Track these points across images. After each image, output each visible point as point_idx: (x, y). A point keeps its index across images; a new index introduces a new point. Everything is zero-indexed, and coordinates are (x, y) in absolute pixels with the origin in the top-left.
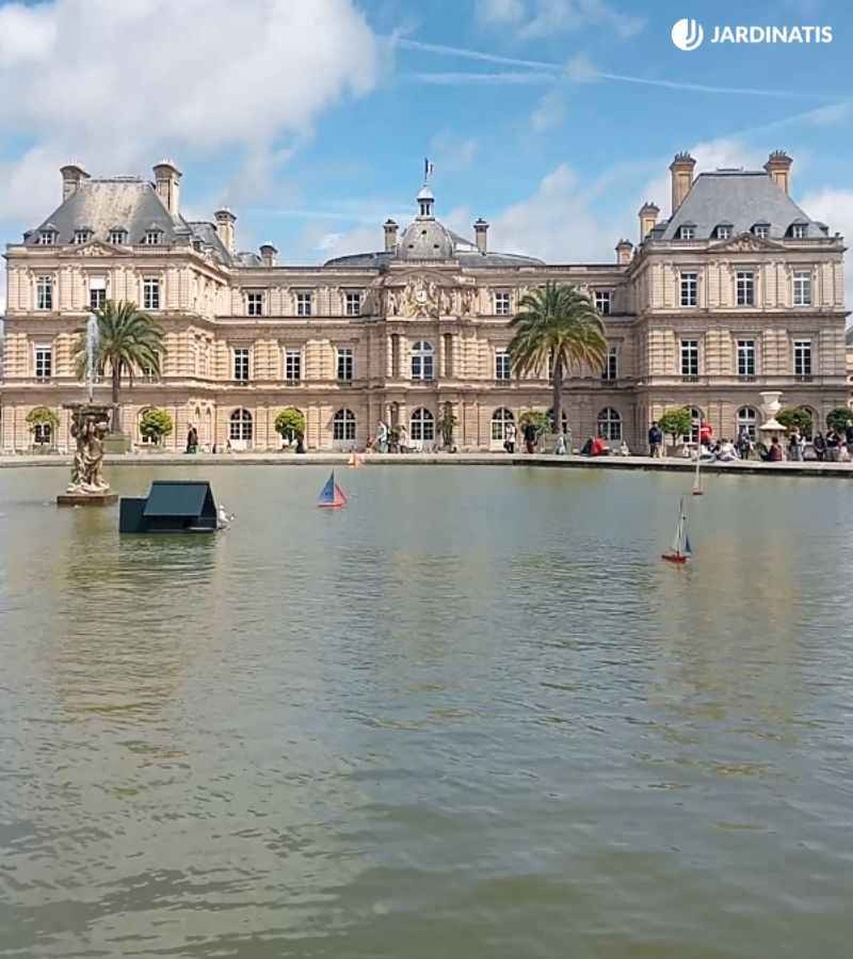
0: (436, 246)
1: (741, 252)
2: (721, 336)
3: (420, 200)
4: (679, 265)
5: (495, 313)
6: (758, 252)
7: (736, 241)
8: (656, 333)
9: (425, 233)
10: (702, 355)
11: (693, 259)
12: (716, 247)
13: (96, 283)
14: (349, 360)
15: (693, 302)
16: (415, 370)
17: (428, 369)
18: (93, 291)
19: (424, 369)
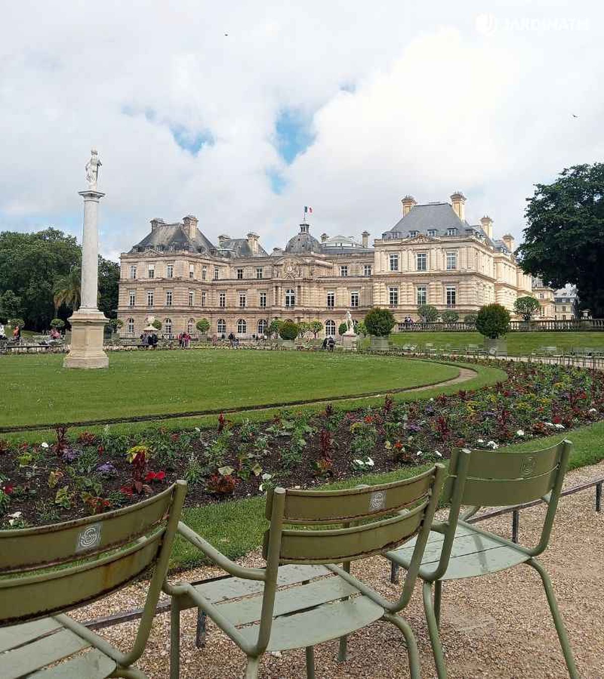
0: (303, 246)
1: (418, 244)
2: (408, 285)
3: (300, 225)
4: (389, 251)
5: (341, 275)
6: (427, 244)
7: (416, 239)
8: (376, 284)
9: (299, 240)
10: (399, 295)
11: (395, 248)
12: (405, 242)
13: (151, 267)
14: (265, 298)
15: (396, 269)
16: (287, 302)
17: (293, 302)
18: (150, 271)
19: (290, 301)
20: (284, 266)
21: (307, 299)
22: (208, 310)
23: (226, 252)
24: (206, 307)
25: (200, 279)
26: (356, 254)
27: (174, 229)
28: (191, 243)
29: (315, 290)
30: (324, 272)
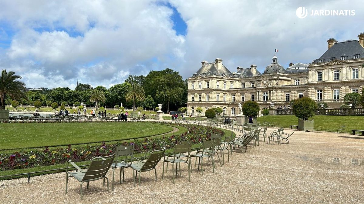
0: (273, 70)
1: (335, 65)
2: (328, 89)
3: (273, 59)
4: (316, 70)
5: (295, 84)
6: (340, 64)
7: (334, 62)
8: (309, 88)
9: (271, 67)
10: (323, 94)
11: (320, 68)
12: (327, 64)
13: (200, 84)
14: (254, 97)
15: (321, 80)
16: (264, 99)
17: (267, 99)
18: (200, 85)
19: (266, 99)
20: (262, 81)
21: (274, 97)
22: (227, 103)
23: (238, 75)
24: (226, 102)
25: (223, 89)
26: (304, 73)
27: (211, 65)
28: (218, 71)
29: (279, 93)
30: (285, 83)
